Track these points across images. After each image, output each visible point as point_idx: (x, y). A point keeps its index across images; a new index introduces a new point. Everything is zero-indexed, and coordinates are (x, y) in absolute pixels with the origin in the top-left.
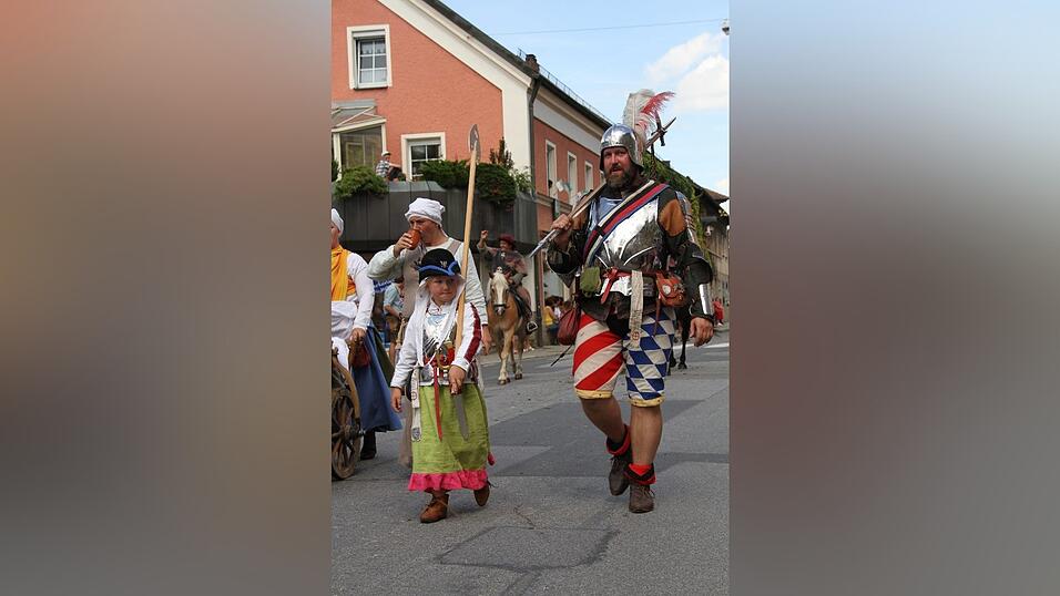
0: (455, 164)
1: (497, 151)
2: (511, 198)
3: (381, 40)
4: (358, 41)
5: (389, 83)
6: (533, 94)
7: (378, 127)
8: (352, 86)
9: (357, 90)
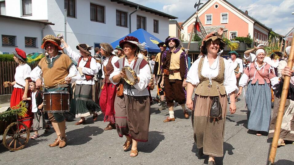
0: (242, 37)
1: (248, 35)
2: (251, 43)
3: (227, 15)
4: (223, 15)
5: (227, 22)
6: (254, 24)
7: (227, 31)
8: (221, 23)
9: (222, 24)
